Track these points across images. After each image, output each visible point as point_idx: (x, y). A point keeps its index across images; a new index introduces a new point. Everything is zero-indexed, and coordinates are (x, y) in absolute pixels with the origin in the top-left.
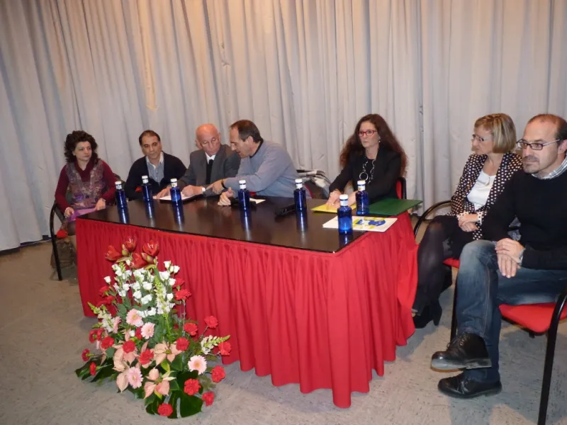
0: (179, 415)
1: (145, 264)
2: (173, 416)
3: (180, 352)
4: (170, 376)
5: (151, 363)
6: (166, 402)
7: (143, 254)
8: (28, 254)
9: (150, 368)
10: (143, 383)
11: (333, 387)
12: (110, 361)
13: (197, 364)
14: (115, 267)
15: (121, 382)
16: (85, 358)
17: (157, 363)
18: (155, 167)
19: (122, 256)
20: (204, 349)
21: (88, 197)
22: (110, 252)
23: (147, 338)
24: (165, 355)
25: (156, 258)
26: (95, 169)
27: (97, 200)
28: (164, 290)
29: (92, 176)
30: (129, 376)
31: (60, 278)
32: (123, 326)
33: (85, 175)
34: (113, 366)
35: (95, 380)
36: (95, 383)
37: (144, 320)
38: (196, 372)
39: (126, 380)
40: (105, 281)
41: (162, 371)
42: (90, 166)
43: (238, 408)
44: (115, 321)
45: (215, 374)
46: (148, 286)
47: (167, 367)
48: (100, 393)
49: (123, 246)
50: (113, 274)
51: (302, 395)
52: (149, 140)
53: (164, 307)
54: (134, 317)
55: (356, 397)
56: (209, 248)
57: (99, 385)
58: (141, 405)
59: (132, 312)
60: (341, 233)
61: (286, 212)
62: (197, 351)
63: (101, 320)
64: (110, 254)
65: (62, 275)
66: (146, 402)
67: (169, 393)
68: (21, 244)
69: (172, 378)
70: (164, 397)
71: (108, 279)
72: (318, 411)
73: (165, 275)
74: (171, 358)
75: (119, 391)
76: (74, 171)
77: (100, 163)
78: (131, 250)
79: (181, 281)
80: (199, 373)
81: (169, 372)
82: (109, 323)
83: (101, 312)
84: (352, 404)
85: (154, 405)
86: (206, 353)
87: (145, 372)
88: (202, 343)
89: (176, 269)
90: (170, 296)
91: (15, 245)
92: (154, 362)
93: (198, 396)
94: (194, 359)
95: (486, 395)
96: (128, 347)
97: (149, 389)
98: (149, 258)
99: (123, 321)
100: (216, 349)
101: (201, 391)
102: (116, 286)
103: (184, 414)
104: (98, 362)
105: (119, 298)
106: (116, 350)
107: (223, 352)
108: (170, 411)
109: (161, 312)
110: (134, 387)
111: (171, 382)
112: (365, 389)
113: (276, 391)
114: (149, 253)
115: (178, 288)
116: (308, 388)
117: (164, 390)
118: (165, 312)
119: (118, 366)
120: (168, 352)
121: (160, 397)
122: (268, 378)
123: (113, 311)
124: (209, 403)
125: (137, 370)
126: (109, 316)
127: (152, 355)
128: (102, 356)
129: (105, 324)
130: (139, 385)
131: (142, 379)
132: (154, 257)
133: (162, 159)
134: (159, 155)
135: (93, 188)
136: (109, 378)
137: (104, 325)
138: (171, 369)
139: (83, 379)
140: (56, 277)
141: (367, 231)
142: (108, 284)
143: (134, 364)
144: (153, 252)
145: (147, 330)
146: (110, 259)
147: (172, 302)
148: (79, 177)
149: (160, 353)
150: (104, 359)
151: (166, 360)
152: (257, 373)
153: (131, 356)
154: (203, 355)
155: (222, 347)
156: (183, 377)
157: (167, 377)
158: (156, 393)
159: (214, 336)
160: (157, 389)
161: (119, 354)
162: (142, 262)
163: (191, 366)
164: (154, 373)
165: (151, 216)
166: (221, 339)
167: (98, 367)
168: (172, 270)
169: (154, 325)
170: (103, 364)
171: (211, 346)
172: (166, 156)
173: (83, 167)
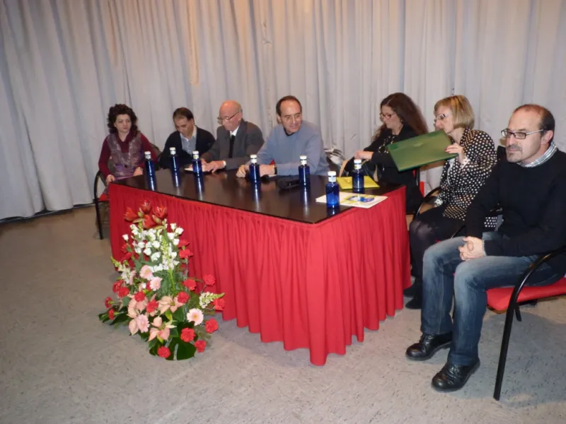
0: (175, 357)
1: (154, 225)
2: (170, 358)
3: (181, 304)
4: (172, 324)
5: (156, 312)
6: (166, 346)
7: (153, 216)
8: (80, 215)
9: (156, 316)
10: (149, 329)
11: (310, 347)
12: (125, 309)
13: (195, 316)
14: (133, 227)
15: (133, 327)
16: (107, 305)
17: (162, 312)
18: (187, 140)
19: (138, 217)
20: (201, 304)
21: (126, 166)
22: (128, 213)
23: (155, 290)
24: (169, 306)
25: (166, 220)
26: (134, 141)
28: (170, 249)
29: (131, 147)
30: (139, 323)
31: (102, 238)
32: (138, 279)
33: (125, 146)
34: (127, 313)
35: (113, 323)
36: (113, 326)
37: (155, 274)
38: (193, 323)
39: (137, 326)
40: (123, 238)
41: (165, 319)
42: (129, 138)
43: (227, 357)
44: (132, 274)
45: (209, 326)
46: (157, 245)
47: (170, 317)
48: (115, 334)
49: (140, 209)
50: (129, 232)
51: (284, 352)
53: (170, 264)
54: (147, 271)
55: (332, 358)
56: (213, 214)
57: (116, 328)
58: (145, 348)
59: (145, 268)
60: (328, 207)
61: (290, 186)
62: (195, 304)
63: (121, 272)
64: (128, 215)
65: (104, 235)
66: (150, 345)
67: (169, 339)
68: (74, 206)
69: (173, 327)
70: (165, 342)
71: (126, 237)
72: (294, 365)
73: (171, 236)
74: (174, 309)
75: (131, 334)
76: (115, 142)
77: (139, 136)
78: (146, 212)
79: (185, 242)
80: (196, 324)
81: (172, 321)
82: (127, 275)
83: (121, 266)
84: (327, 363)
85: (156, 347)
86: (204, 307)
87: (151, 319)
88: (201, 298)
89: (180, 231)
90: (174, 254)
91: (68, 206)
92: (159, 312)
93: (192, 342)
94: (193, 311)
96: (140, 297)
97: (154, 334)
98: (157, 220)
99: (137, 275)
100: (212, 304)
101: (196, 338)
102: (134, 244)
103: (179, 358)
104: (115, 309)
105: (136, 255)
106: (131, 299)
107: (216, 307)
108: (168, 354)
109: (167, 268)
110: (142, 332)
111: (171, 330)
112: (341, 352)
113: (263, 347)
114: (158, 215)
116: (289, 346)
117: (165, 336)
118: (170, 268)
119: (131, 313)
120: (173, 304)
121: (161, 341)
122: (258, 336)
123: (132, 266)
124: (201, 350)
125: (145, 317)
126: (128, 270)
127: (157, 305)
128: (120, 303)
129: (124, 276)
130: (146, 330)
131: (148, 325)
132: (162, 219)
133: (195, 134)
134: (192, 130)
135: (131, 159)
136: (124, 323)
137: (123, 278)
138: (174, 319)
139: (103, 322)
140: (98, 236)
141: (353, 207)
142: (125, 241)
143: (144, 312)
144: (161, 215)
145: (155, 283)
146: (128, 219)
147: (176, 259)
148: (119, 148)
149: (165, 304)
150: (121, 306)
151: (169, 310)
152: (250, 330)
153: (143, 305)
154: (201, 308)
155: (217, 303)
156: (183, 325)
157: (169, 326)
158: (158, 338)
159: (211, 292)
160: (160, 334)
161: (133, 303)
162: (152, 223)
163: (189, 318)
164: (158, 321)
165: (177, 185)
166: (217, 296)
167: (116, 314)
168: (177, 231)
169: (161, 279)
170: (120, 311)
171: (208, 302)
172: (199, 130)
173: (123, 138)
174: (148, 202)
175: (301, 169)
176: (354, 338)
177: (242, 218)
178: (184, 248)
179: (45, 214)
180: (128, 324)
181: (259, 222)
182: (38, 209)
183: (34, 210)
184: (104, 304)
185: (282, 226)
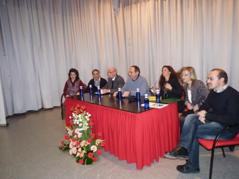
0: (85, 164)
1: (81, 113)
2: (83, 164)
3: (89, 143)
5: (80, 146)
6: (83, 159)
7: (80, 110)
8: (55, 111)
9: (79, 148)
10: (77, 153)
11: (136, 162)
12: (69, 145)
13: (94, 148)
14: (74, 114)
15: (71, 152)
16: (62, 144)
17: (82, 146)
18: (97, 82)
19: (75, 110)
20: (96, 143)
21: (73, 92)
23: (79, 138)
24: (84, 144)
25: (85, 111)
26: (77, 82)
27: (77, 93)
28: (86, 122)
29: (76, 85)
31: (63, 119)
32: (74, 134)
33: (73, 84)
34: (69, 147)
35: (63, 150)
36: (63, 152)
37: (80, 132)
38: (93, 151)
39: (72, 151)
41: (83, 149)
42: (75, 81)
43: (105, 165)
44: (72, 132)
45: (99, 152)
46: (81, 120)
47: (85, 148)
48: (64, 154)
49: (76, 107)
50: (72, 115)
51: (127, 164)
52: (95, 73)
53: (85, 128)
55: (145, 168)
56: (102, 109)
58: (75, 160)
59: (76, 130)
60: (145, 108)
62: (94, 144)
63: (68, 131)
64: (72, 109)
65: (64, 118)
66: (77, 159)
67: (84, 156)
68: (54, 107)
69: (85, 152)
70: (82, 158)
71: (70, 117)
72: (130, 169)
73: (86, 117)
74: (86, 145)
75: (70, 155)
76: (70, 83)
77: (79, 80)
78: (78, 108)
79: (91, 120)
81: (85, 150)
82: (70, 132)
83: (68, 129)
84: (143, 169)
85: (79, 160)
86: (97, 145)
87: (77, 149)
88: (96, 141)
89: (90, 115)
90: (87, 124)
91: (51, 107)
92: (81, 146)
93: (92, 158)
94: (93, 146)
95: (193, 173)
96: (74, 140)
97: (78, 155)
98: (82, 111)
99: (74, 132)
100: (100, 144)
101: (93, 157)
102: (73, 120)
103: (87, 164)
104: (65, 145)
105: (74, 124)
106: (71, 141)
107: (102, 145)
108: (83, 162)
109: (84, 129)
110: (74, 154)
111: (85, 154)
112: (149, 165)
113: (119, 162)
115: (91, 122)
116: (129, 162)
117: (82, 155)
118: (85, 129)
119: (71, 146)
120: (86, 143)
122: (118, 158)
124: (95, 161)
125: (75, 148)
126: (71, 130)
127: (80, 143)
129: (69, 132)
130: (76, 153)
131: (76, 151)
132: (84, 111)
133: (100, 79)
135: (75, 89)
136: (68, 150)
137: (69, 133)
138: (86, 149)
139: (60, 150)
140: (62, 119)
141: (155, 108)
142: (70, 119)
143: (75, 146)
144: (83, 109)
145: (80, 135)
146: (71, 111)
147: (88, 126)
148: (71, 85)
149: (83, 143)
150: (67, 144)
151: (84, 146)
152: (114, 155)
153: (75, 143)
154: (96, 145)
156: (89, 151)
158: (80, 156)
159: (100, 139)
160: (80, 155)
161: (72, 143)
162: (80, 112)
163: (92, 149)
164: (80, 150)
166: (102, 141)
167: (65, 147)
168: (88, 115)
169: (82, 134)
170: (67, 146)
171: (99, 143)
172: (102, 79)
174: (79, 104)
175: (137, 93)
176: (155, 160)
177: (113, 111)
179: (43, 109)
180: (69, 151)
181: (118, 113)
182: (40, 108)
183: (38, 107)
184: (61, 143)
185: (127, 114)
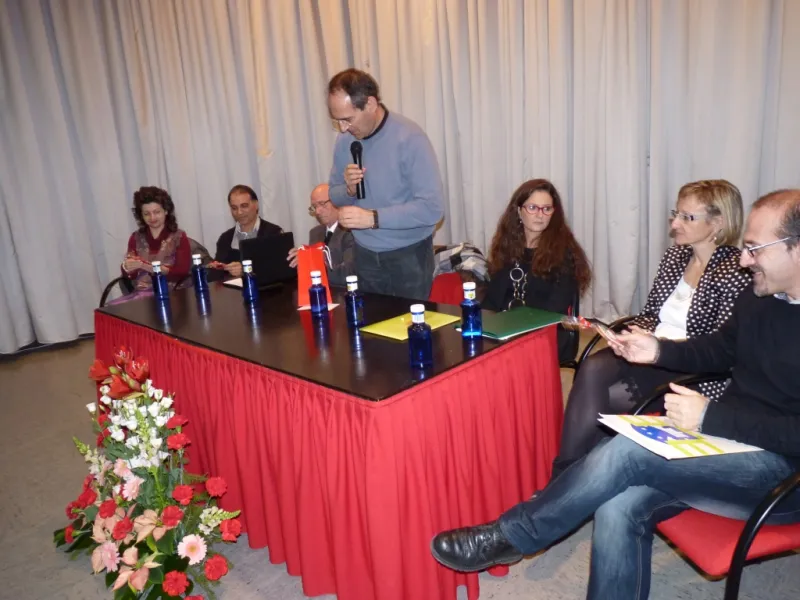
1: (128, 390)
3: (170, 526)
4: (154, 561)
5: (131, 537)
7: (127, 375)
9: (130, 546)
10: (118, 567)
12: (90, 526)
13: (192, 548)
14: (104, 390)
15: (97, 560)
16: (70, 516)
17: (140, 539)
19: (110, 376)
20: (203, 526)
22: (92, 369)
23: (130, 499)
24: (151, 528)
25: (149, 382)
28: (153, 432)
30: (104, 556)
32: (111, 477)
34: (91, 533)
35: (71, 550)
36: (70, 554)
37: (136, 472)
38: (187, 559)
39: (102, 558)
40: (87, 409)
41: (143, 552)
42: (164, 235)
44: (104, 468)
45: (216, 566)
47: (154, 547)
50: (98, 399)
53: (152, 457)
54: (122, 468)
57: (72, 559)
59: (119, 461)
62: (192, 528)
63: (89, 463)
64: (92, 372)
66: (117, 596)
67: (147, 586)
68: (82, 336)
69: (156, 565)
70: (139, 594)
71: (91, 408)
73: (154, 409)
74: (158, 534)
75: (92, 573)
79: (180, 420)
80: (191, 563)
81: (156, 554)
82: (99, 468)
83: (89, 452)
86: (207, 532)
87: (122, 549)
88: (202, 517)
89: (168, 401)
90: (159, 442)
92: (136, 537)
93: (183, 596)
94: (188, 539)
97: (123, 577)
98: (132, 383)
99: (111, 468)
100: (219, 528)
101: (188, 590)
104: (78, 524)
106: (97, 510)
107: (225, 536)
109: (148, 465)
110: (108, 570)
111: (152, 571)
114: (133, 376)
117: (140, 581)
118: (153, 465)
119: (98, 534)
120: (159, 524)
121: (134, 591)
122: (299, 581)
125: (114, 547)
128: (83, 517)
129: (94, 469)
130: (115, 569)
131: (118, 561)
132: (142, 381)
133: (257, 225)
134: (253, 220)
136: (87, 550)
137: (93, 472)
138: (159, 551)
139: (57, 546)
142: (92, 413)
143: (114, 537)
144: (138, 375)
145: (132, 486)
146: (95, 378)
147: (161, 450)
149: (147, 524)
150: (86, 520)
151: (151, 535)
152: (289, 571)
153: (114, 522)
154: (202, 535)
155: (226, 529)
156: (171, 564)
157: (150, 563)
158: (130, 584)
159: (219, 508)
160: (132, 578)
161: (99, 522)
162: (123, 388)
163: (182, 550)
164: (131, 554)
165: (205, 314)
166: (227, 515)
167: (78, 533)
168: (162, 402)
169: (142, 481)
170: (83, 529)
171: (213, 524)
172: (264, 223)
173: (156, 234)
174: (127, 350)
177: (270, 380)
178: (179, 429)
179: (36, 348)
180: (91, 553)
181: (294, 389)
182: (25, 340)
183: (16, 341)
184: (65, 514)
185: (329, 401)
